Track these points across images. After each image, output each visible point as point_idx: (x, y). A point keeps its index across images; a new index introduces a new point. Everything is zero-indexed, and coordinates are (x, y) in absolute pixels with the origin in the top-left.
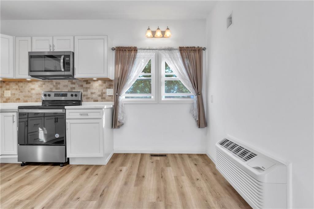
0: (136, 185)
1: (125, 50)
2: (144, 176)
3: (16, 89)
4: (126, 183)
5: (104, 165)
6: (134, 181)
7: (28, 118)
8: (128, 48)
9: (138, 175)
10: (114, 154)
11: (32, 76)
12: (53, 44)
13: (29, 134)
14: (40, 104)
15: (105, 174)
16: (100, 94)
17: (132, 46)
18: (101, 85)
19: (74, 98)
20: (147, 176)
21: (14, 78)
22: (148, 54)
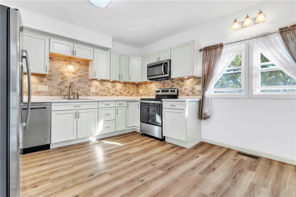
0: (202, 173)
1: (211, 49)
2: (216, 169)
3: (145, 88)
4: (193, 169)
5: (187, 149)
6: (203, 169)
7: (149, 106)
8: (214, 46)
9: (209, 167)
10: (202, 142)
11: (149, 79)
12: (159, 57)
13: (150, 116)
14: (154, 97)
15: (183, 155)
16: (191, 90)
17: (218, 43)
18: (192, 82)
19: (173, 93)
20: (218, 170)
21: (142, 81)
22: (236, 47)
